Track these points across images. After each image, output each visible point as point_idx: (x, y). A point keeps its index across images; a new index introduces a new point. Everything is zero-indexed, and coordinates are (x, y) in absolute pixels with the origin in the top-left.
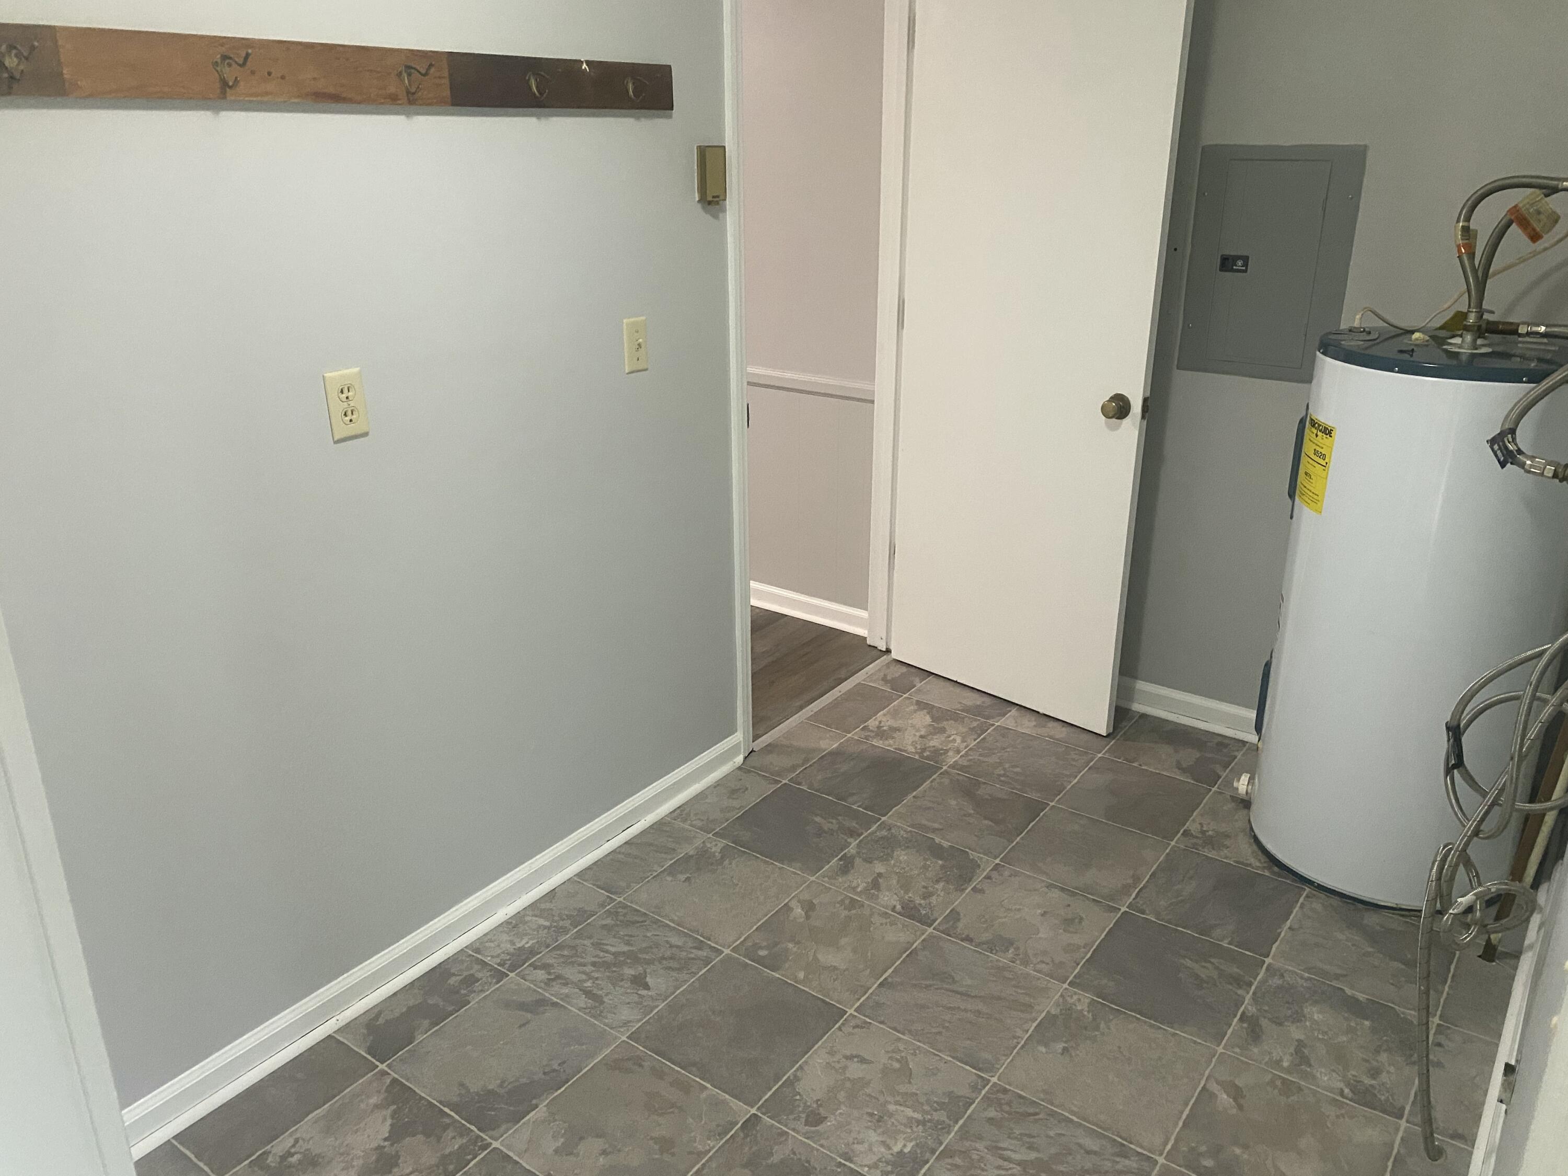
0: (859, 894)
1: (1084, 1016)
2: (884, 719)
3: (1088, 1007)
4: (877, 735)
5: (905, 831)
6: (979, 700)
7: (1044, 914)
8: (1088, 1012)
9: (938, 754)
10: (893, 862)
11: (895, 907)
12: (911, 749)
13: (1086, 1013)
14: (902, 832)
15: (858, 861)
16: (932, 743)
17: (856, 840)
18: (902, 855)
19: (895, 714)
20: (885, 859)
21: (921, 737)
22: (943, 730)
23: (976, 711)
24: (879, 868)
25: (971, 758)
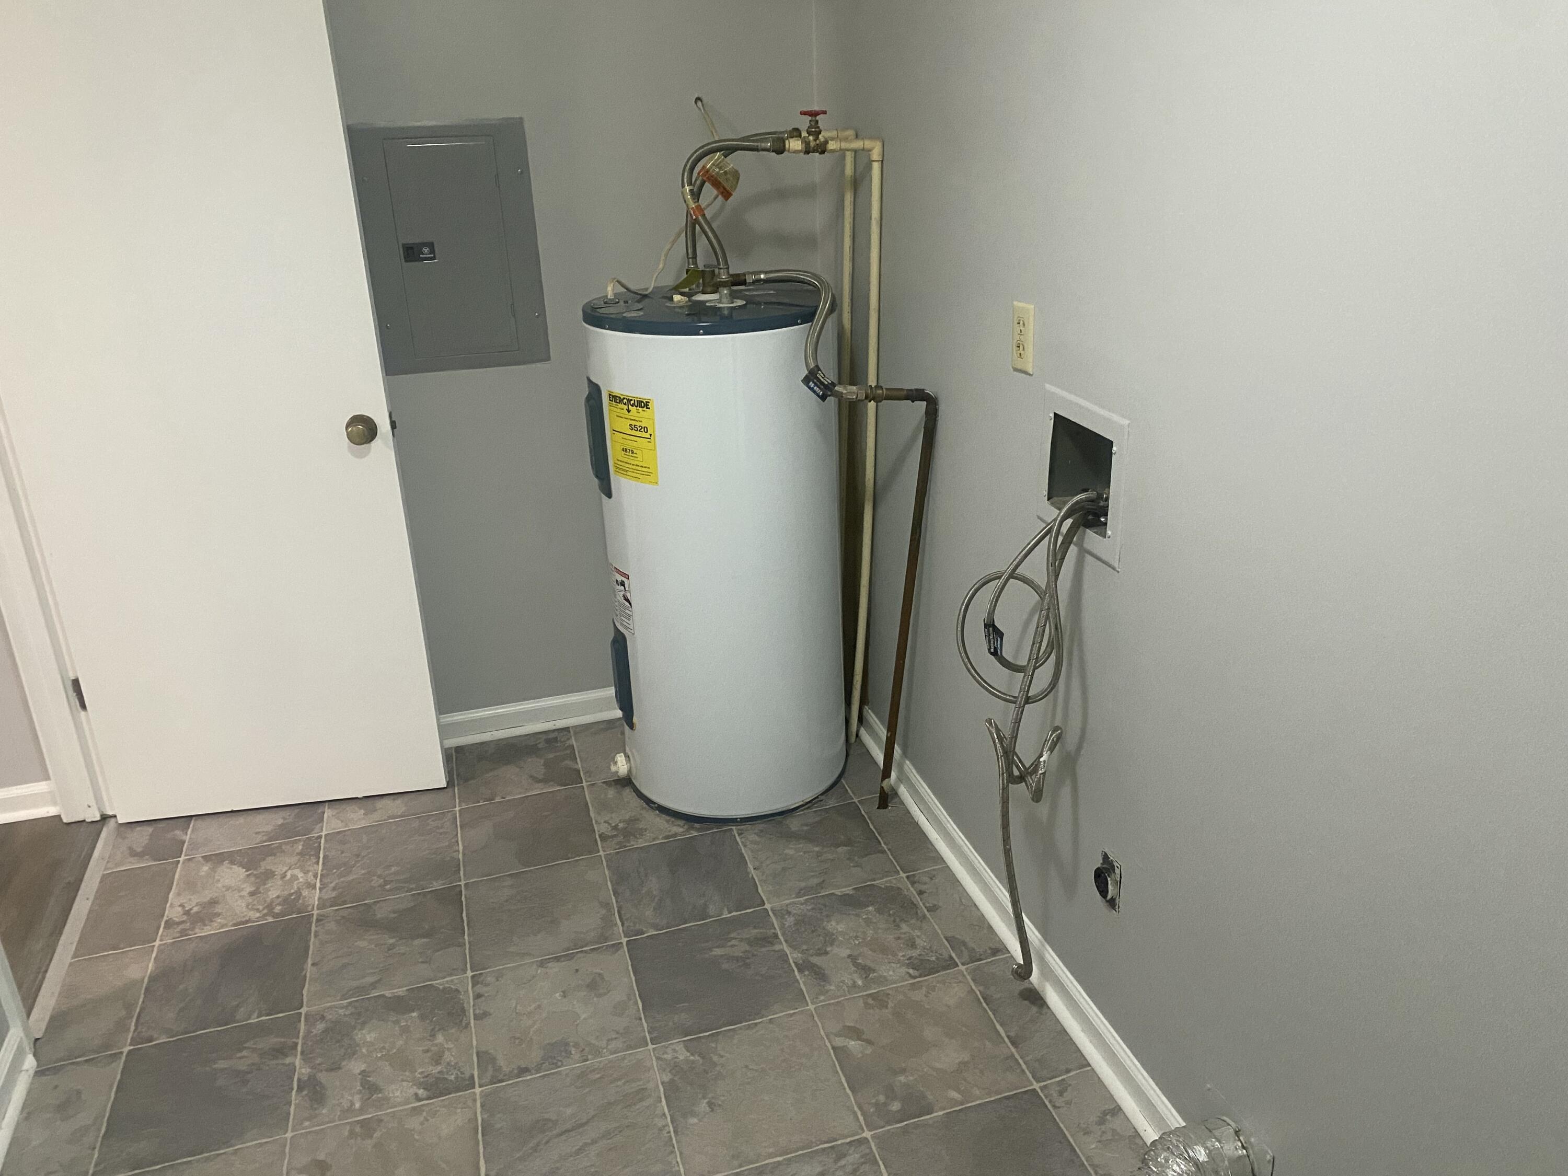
0: (362, 1110)
1: (693, 1062)
2: (182, 900)
3: (688, 1051)
4: (194, 923)
5: (342, 1008)
6: (278, 819)
7: (564, 994)
8: (692, 1055)
9: (291, 902)
10: (364, 1050)
11: (416, 1094)
12: (255, 915)
13: (692, 1058)
14: (341, 1012)
15: (323, 1077)
16: (273, 894)
17: (296, 1056)
18: (367, 1035)
19: (190, 885)
20: (352, 1052)
21: (252, 894)
22: (269, 875)
23: (285, 832)
24: (356, 1067)
25: (333, 885)
